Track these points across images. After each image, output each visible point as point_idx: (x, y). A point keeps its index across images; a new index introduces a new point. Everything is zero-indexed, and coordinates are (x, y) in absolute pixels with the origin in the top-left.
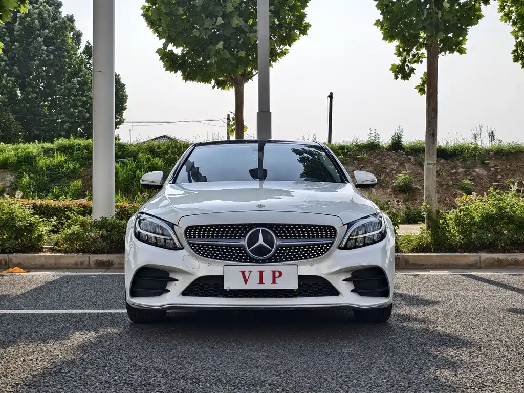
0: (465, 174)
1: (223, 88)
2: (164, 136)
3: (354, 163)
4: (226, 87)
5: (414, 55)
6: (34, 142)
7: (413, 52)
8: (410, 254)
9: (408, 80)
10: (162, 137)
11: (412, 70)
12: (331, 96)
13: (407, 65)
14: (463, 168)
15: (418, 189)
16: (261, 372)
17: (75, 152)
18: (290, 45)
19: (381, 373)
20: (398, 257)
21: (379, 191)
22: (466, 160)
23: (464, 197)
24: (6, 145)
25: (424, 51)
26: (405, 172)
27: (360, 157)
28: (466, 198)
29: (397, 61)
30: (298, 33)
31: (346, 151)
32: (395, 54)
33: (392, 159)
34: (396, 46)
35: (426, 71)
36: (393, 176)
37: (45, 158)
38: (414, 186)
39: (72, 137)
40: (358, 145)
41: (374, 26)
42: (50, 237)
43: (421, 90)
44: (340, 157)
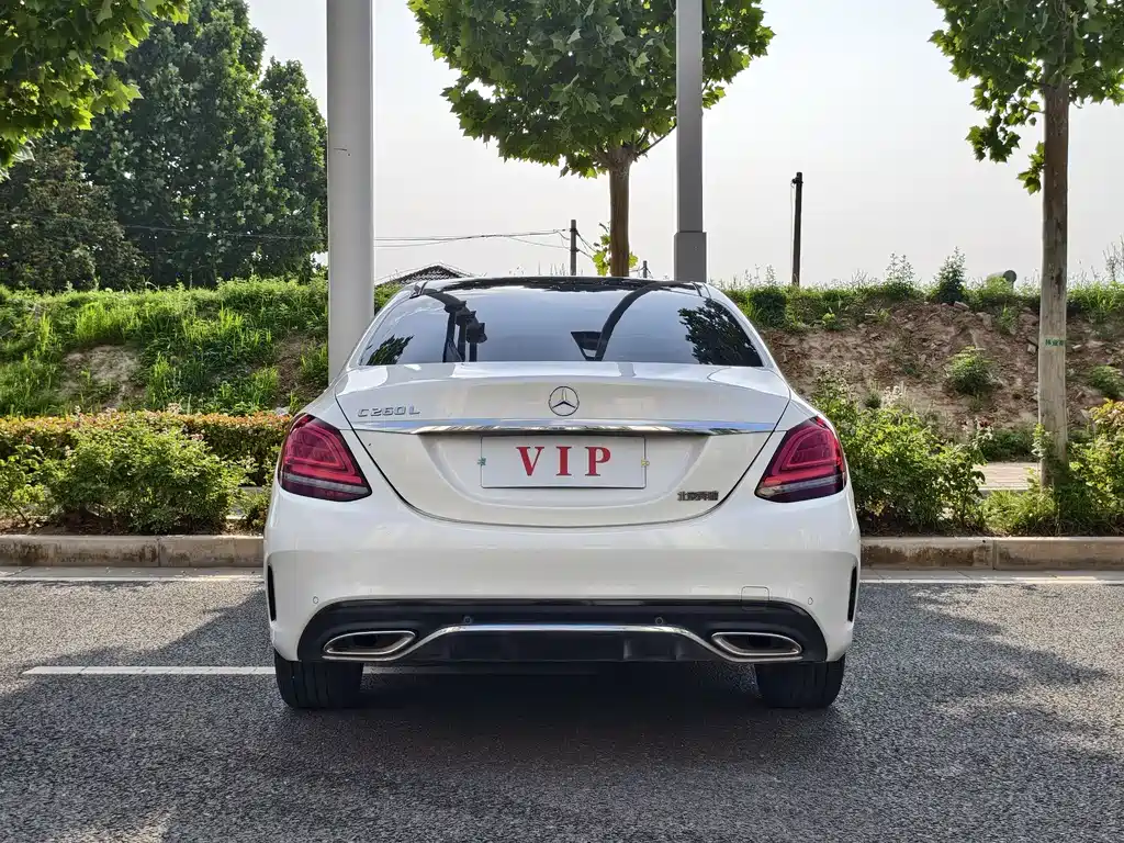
0: (1103, 353)
1: (584, 173)
2: (436, 268)
3: (858, 329)
4: (590, 171)
5: (1015, 107)
6: (174, 286)
7: (1012, 101)
8: (1010, 538)
9: (1005, 160)
10: (431, 269)
11: (1014, 140)
12: (798, 181)
13: (1002, 129)
14: (1097, 338)
15: (1000, 387)
16: (779, 823)
17: (263, 309)
18: (728, 79)
19: (1039, 829)
20: (986, 544)
21: (915, 390)
22: (1103, 322)
23: (1107, 407)
24: (117, 293)
25: (1036, 96)
26: (972, 349)
27: (872, 317)
28: (1112, 408)
29: (982, 119)
30: (746, 52)
31: (840, 303)
32: (973, 103)
33: (942, 320)
34: (976, 87)
35: (1043, 141)
36: (944, 357)
37: (201, 321)
38: (992, 378)
39: (253, 276)
40: (867, 290)
41: (932, 43)
42: (239, 498)
43: (1032, 182)
44: (827, 316)
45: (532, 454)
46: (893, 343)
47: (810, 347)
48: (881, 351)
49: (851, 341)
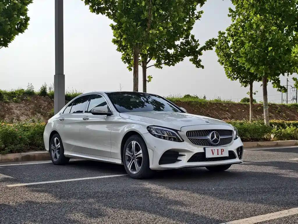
3: (23, 102)
27: (26, 99)
33: (43, 100)
44: (15, 98)
46: (33, 106)
47: (12, 107)
48: (31, 108)
49: (22, 105)
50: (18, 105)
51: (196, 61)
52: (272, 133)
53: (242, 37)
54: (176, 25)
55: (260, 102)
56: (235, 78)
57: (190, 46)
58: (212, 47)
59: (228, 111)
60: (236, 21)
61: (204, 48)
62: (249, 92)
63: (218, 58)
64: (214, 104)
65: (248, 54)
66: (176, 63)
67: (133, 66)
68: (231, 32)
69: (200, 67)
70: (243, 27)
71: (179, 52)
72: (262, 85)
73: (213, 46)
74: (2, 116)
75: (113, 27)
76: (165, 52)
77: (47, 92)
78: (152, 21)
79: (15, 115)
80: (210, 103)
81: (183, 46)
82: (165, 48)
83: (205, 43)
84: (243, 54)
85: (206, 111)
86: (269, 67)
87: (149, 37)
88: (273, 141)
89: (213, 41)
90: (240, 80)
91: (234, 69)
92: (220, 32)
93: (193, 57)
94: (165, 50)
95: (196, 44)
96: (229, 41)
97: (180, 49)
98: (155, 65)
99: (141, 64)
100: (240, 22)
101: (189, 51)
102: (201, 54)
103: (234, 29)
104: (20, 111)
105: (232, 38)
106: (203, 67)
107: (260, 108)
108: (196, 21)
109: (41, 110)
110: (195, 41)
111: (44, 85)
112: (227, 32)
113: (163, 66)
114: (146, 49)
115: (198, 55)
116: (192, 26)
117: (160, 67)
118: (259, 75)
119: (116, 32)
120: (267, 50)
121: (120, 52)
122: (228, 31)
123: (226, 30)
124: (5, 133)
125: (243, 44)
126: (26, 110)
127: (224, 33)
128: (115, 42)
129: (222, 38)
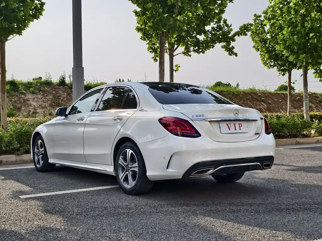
3: (40, 93)
27: (43, 90)
33: (62, 91)
44: (31, 89)
45: (229, 125)
46: (51, 97)
47: (29, 98)
48: (49, 99)
49: (40, 96)
50: (35, 96)
51: (228, 48)
52: (313, 128)
53: (280, 20)
54: (207, 8)
55: (299, 91)
56: (272, 65)
57: (222, 31)
58: (247, 33)
59: (263, 101)
60: (273, 2)
61: (238, 34)
62: (288, 81)
63: (253, 44)
64: (248, 93)
65: (287, 41)
66: (206, 50)
67: (159, 57)
68: (268, 15)
69: (233, 55)
70: (281, 9)
71: (210, 38)
72: (302, 75)
73: (248, 31)
74: (18, 108)
75: (136, 13)
76: (194, 39)
77: (66, 82)
78: (180, 6)
79: (32, 108)
80: (244, 92)
81: (215, 32)
82: (194, 34)
83: (239, 28)
84: (281, 40)
85: (239, 102)
86: (310, 56)
87: (176, 25)
88: (313, 137)
89: (248, 25)
90: (277, 68)
91: (271, 56)
92: (255, 15)
93: (225, 44)
94: (194, 36)
95: (229, 29)
96: (265, 25)
97: (210, 35)
98: (183, 53)
99: (167, 52)
100: (278, 4)
101: (221, 37)
102: (234, 40)
103: (272, 11)
104: (37, 103)
105: (269, 22)
106: (236, 55)
107: (299, 97)
108: (228, 3)
109: (60, 101)
110: (227, 25)
111: (63, 75)
112: (263, 15)
113: (192, 53)
114: (173, 37)
115: (231, 41)
116: (225, 9)
117: (189, 54)
118: (299, 65)
119: (139, 19)
120: (308, 36)
121: (144, 41)
122: (265, 14)
123: (262, 13)
124: (20, 132)
125: (281, 28)
126: (43, 101)
127: (260, 16)
128: (139, 29)
129: (257, 21)
